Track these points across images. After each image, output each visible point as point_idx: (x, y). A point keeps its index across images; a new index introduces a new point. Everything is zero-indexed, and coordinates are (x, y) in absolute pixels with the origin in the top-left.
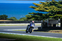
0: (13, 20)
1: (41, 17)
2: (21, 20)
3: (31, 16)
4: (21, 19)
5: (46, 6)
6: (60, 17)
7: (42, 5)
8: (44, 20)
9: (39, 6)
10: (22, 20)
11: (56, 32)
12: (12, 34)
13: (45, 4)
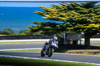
0: (8, 34)
1: (54, 30)
2: (21, 34)
3: (38, 27)
4: (21, 32)
5: (62, 11)
6: (84, 28)
7: (54, 10)
8: (58, 34)
9: (49, 12)
10: (23, 34)
11: (78, 53)
12: (6, 56)
13: (60, 8)
